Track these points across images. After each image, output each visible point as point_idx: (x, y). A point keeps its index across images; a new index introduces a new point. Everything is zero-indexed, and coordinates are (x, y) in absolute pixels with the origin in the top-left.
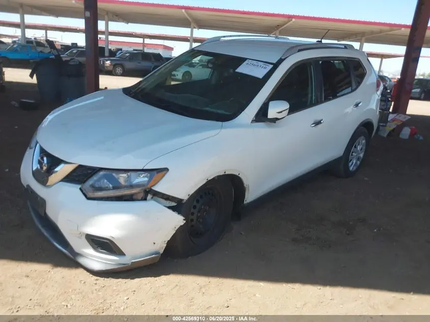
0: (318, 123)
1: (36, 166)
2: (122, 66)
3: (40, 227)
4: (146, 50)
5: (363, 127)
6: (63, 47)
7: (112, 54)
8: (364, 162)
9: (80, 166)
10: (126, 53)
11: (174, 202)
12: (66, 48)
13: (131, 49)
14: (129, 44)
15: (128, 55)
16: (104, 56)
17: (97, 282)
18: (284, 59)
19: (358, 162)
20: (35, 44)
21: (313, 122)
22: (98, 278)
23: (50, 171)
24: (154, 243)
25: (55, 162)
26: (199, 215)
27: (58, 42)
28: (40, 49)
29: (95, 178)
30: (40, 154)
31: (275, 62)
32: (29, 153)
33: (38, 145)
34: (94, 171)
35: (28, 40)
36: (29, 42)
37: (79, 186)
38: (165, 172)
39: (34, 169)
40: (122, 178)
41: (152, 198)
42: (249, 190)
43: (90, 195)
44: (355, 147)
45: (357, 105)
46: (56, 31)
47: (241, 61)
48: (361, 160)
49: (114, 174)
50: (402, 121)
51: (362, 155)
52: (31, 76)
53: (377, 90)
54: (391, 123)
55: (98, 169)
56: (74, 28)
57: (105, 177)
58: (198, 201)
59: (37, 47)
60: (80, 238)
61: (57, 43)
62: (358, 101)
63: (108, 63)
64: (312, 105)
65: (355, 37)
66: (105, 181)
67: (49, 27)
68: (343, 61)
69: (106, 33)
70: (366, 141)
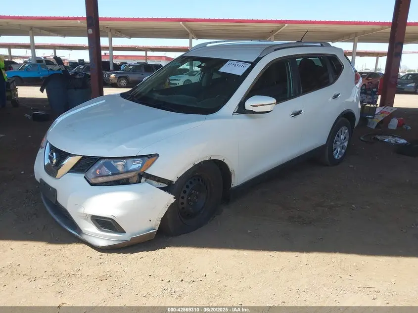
0: (297, 114)
1: (47, 161)
2: (126, 78)
3: (52, 214)
4: (149, 62)
5: (344, 118)
6: (70, 64)
7: (117, 67)
8: (350, 151)
9: (84, 157)
10: (130, 66)
11: (166, 183)
12: (74, 64)
13: (135, 62)
14: (133, 58)
15: (131, 67)
16: (109, 70)
17: (102, 257)
18: (262, 58)
19: (343, 151)
20: (44, 62)
21: (292, 113)
22: (103, 254)
23: (59, 165)
24: (150, 221)
25: (63, 156)
26: (189, 198)
27: (66, 59)
28: (50, 67)
29: (96, 166)
30: (50, 150)
31: (253, 61)
32: (41, 151)
33: (48, 143)
34: (96, 160)
35: (38, 59)
36: (39, 61)
37: (83, 175)
38: (156, 157)
39: (46, 164)
40: (120, 165)
41: (145, 181)
42: (234, 175)
43: (93, 181)
44: (338, 136)
45: (336, 97)
46: (64, 49)
47: (223, 62)
48: (345, 148)
49: (112, 162)
50: (389, 113)
51: (346, 144)
52: (42, 90)
53: (356, 83)
54: (379, 116)
55: (99, 158)
56: (80, 46)
57: (104, 164)
58: (187, 187)
59: (47, 66)
60: (86, 219)
61: (66, 61)
62: (336, 93)
63: (113, 76)
64: (291, 98)
65: (348, 37)
66: (105, 169)
67: (58, 46)
68: (320, 58)
69: (110, 49)
70: (349, 131)
